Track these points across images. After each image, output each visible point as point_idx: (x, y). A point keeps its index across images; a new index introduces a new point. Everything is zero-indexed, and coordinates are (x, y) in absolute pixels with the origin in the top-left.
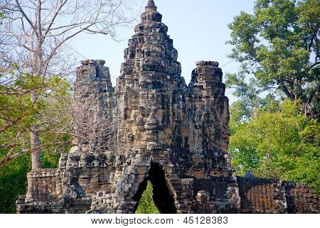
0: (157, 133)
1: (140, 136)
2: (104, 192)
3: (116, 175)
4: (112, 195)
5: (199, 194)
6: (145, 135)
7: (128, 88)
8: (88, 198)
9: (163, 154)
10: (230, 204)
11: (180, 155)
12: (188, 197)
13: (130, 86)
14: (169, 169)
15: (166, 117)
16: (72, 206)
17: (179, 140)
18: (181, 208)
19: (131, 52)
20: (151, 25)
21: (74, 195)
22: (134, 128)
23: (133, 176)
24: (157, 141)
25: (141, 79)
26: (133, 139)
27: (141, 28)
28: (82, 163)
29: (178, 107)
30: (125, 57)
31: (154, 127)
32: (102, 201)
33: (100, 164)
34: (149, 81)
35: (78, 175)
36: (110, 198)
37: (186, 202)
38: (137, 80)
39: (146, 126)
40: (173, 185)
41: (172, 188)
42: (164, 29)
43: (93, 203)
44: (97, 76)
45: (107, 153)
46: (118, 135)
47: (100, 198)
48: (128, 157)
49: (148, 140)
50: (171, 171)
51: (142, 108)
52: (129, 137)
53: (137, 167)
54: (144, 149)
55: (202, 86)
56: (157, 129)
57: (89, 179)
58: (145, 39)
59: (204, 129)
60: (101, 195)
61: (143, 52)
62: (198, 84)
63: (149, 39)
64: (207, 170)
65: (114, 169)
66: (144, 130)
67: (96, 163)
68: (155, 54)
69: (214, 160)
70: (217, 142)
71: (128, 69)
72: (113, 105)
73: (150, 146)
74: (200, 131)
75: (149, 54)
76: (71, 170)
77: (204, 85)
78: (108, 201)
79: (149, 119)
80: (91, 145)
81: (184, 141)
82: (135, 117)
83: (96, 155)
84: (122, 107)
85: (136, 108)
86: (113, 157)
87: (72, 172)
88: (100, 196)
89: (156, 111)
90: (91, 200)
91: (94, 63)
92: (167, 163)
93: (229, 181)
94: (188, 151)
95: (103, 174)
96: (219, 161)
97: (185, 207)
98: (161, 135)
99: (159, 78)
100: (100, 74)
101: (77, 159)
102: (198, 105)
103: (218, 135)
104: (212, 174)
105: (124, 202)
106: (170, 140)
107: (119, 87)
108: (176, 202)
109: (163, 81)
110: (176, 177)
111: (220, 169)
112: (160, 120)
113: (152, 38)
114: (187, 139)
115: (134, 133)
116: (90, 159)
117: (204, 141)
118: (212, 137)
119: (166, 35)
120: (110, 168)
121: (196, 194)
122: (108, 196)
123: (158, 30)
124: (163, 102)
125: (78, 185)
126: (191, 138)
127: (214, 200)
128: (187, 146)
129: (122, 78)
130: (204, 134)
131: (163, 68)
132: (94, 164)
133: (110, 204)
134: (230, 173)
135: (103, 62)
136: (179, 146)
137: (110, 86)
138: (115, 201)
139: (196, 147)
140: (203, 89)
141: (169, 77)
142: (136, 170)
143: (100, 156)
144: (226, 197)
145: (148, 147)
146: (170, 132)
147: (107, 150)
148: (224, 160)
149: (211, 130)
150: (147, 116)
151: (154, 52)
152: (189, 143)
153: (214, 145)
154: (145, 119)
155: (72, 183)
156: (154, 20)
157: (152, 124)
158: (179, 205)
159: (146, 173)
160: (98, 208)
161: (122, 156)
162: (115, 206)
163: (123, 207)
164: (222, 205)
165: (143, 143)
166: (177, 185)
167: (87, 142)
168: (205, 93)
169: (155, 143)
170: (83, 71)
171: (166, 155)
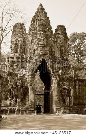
0: (44, 48)
1: (37, 50)
3: (28, 64)
4: (27, 70)
5: (60, 71)
6: (39, 49)
7: (33, 32)
8: (17, 73)
9: (46, 56)
10: (71, 76)
11: (52, 57)
12: (57, 71)
13: (33, 31)
14: (49, 62)
15: (47, 42)
16: (11, 75)
17: (51, 52)
18: (54, 76)
19: (34, 20)
20: (41, 11)
21: (12, 71)
22: (35, 47)
23: (35, 63)
24: (44, 51)
25: (38, 29)
26: (34, 50)
27: (37, 12)
28: (15, 60)
30: (31, 23)
31: (43, 45)
32: (23, 73)
33: (21, 60)
34: (41, 29)
35: (13, 64)
36: (26, 72)
38: (36, 29)
39: (40, 45)
41: (50, 68)
42: (46, 13)
43: (19, 74)
45: (25, 56)
46: (29, 50)
48: (33, 57)
49: (40, 51)
51: (39, 39)
55: (60, 34)
56: (44, 46)
57: (17, 65)
58: (39, 15)
59: (61, 49)
61: (38, 20)
62: (58, 33)
65: (27, 62)
66: (39, 47)
68: (43, 21)
69: (64, 60)
70: (65, 54)
71: (32, 25)
72: (27, 38)
73: (41, 53)
74: (59, 49)
75: (40, 20)
76: (11, 62)
78: (25, 73)
79: (41, 43)
80: (18, 53)
81: (53, 53)
82: (36, 42)
83: (20, 57)
84: (30, 39)
85: (36, 39)
86: (27, 58)
88: (22, 71)
89: (44, 40)
90: (18, 73)
91: (20, 24)
92: (48, 59)
93: (69, 68)
94: (55, 57)
95: (23, 64)
96: (66, 61)
97: (56, 75)
98: (45, 49)
100: (22, 28)
101: (13, 58)
102: (58, 40)
103: (65, 51)
104: (63, 65)
105: (32, 73)
106: (49, 52)
107: (29, 33)
108: (52, 74)
109: (46, 30)
110: (51, 64)
111: (66, 64)
112: (45, 43)
113: (42, 15)
114: (54, 52)
115: (35, 48)
116: (18, 58)
117: (61, 53)
118: (63, 52)
119: (46, 15)
120: (25, 62)
121: (59, 71)
122: (25, 71)
123: (44, 13)
124: (46, 37)
125: (13, 68)
126: (56, 52)
127: (65, 74)
128: (54, 55)
129: (30, 30)
130: (61, 51)
131: (46, 25)
132: (19, 60)
133: (26, 74)
134: (70, 65)
135: (23, 24)
136: (52, 54)
137: (26, 33)
138: (28, 73)
139: (58, 55)
140: (60, 35)
141: (48, 29)
142: (36, 61)
143: (22, 57)
144: (69, 73)
145: (40, 53)
146: (49, 48)
147: (24, 55)
148: (68, 60)
149: (63, 49)
150: (40, 41)
151: (42, 20)
152: (55, 53)
153: (64, 55)
154: (39, 43)
155: (11, 66)
156: (42, 10)
157: (42, 44)
158: (53, 75)
159: (40, 63)
160: (21, 76)
161: (30, 57)
162: (28, 75)
163: (31, 75)
164: (68, 76)
165: (38, 52)
166: (52, 68)
167: (17, 52)
168: (61, 36)
169: (43, 52)
170: (16, 27)
171: (48, 57)
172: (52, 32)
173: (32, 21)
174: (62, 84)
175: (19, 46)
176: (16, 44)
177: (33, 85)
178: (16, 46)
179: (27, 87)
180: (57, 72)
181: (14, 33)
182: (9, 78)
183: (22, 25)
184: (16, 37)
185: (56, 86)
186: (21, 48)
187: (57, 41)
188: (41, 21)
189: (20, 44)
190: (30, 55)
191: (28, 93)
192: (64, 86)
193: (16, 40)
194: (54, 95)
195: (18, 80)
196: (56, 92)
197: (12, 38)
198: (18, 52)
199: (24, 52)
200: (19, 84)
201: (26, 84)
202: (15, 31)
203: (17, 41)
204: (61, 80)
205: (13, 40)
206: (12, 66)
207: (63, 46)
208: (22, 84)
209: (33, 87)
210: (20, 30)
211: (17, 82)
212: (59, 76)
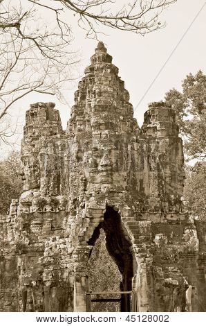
0: (112, 174)
1: (93, 180)
2: (57, 237)
3: (69, 220)
4: (66, 240)
5: (157, 237)
6: (99, 178)
7: (80, 130)
8: (41, 244)
9: (118, 196)
10: (188, 247)
11: (136, 198)
12: (147, 240)
13: (82, 128)
14: (125, 213)
15: (120, 157)
16: (24, 252)
17: (134, 182)
18: (139, 252)
19: (82, 94)
20: (101, 66)
21: (26, 241)
22: (87, 171)
23: (88, 219)
24: (111, 183)
25: (93, 120)
26: (85, 182)
27: (92, 69)
28: (34, 208)
29: (132, 148)
30: (76, 99)
31: (107, 168)
32: (56, 247)
33: (52, 209)
34: (101, 121)
35: (30, 221)
36: (64, 243)
37: (144, 245)
38: (89, 121)
39: (100, 168)
40: (130, 228)
41: (129, 231)
42: (115, 71)
43: (46, 249)
44: (47, 119)
45: (60, 198)
46: (70, 179)
47: (53, 244)
48: (82, 201)
49: (102, 182)
50: (127, 214)
51: (96, 149)
52: (82, 180)
53: (92, 210)
54: (98, 192)
55: (156, 127)
56: (111, 170)
57: (41, 224)
58: (96, 79)
59: (159, 170)
60: (54, 240)
61: (94, 93)
62: (151, 126)
63: (100, 80)
64: (164, 214)
65: (67, 214)
66: (98, 172)
67: (48, 208)
68: (107, 95)
69: (170, 203)
70: (173, 184)
72: (65, 147)
73: (104, 188)
74: (156, 173)
75: (100, 94)
76: (23, 215)
77: (158, 127)
78: (62, 246)
79: (102, 161)
80: (42, 190)
81: (139, 184)
82: (88, 158)
83: (48, 200)
84: (74, 149)
85: (88, 149)
86: (66, 202)
87: (23, 217)
89: (110, 151)
90: (43, 247)
91: (44, 106)
92: (123, 206)
93: (186, 224)
94: (144, 194)
95: (55, 219)
96: (175, 204)
97: (143, 250)
98: (116, 176)
99: (112, 119)
100: (50, 117)
101: (28, 204)
102: (153, 147)
103: (173, 177)
104: (169, 217)
105: (79, 247)
106: (125, 183)
107: (71, 130)
108: (134, 245)
109: (117, 121)
110: (133, 220)
111: (177, 213)
112: (114, 161)
113: (103, 78)
114: (141, 181)
115: (87, 175)
116: (41, 204)
117: (160, 183)
118: (167, 180)
119: (117, 76)
120: (63, 213)
121: (154, 237)
122: (61, 240)
123: (109, 70)
124: (118, 143)
125: (30, 232)
126: (146, 180)
127: (172, 243)
128: (142, 189)
129: (73, 121)
130: (160, 177)
131: (115, 108)
132: (46, 210)
133: (64, 249)
134: (187, 216)
135: (53, 105)
136: (134, 189)
137: (61, 130)
138: (69, 246)
139: (151, 190)
140: (157, 130)
141: (122, 118)
142: (91, 214)
143: (53, 201)
144: (184, 240)
145: (102, 190)
146: (125, 174)
147: (59, 194)
148: (180, 202)
149: (166, 172)
150: (101, 157)
151: (106, 92)
152: (145, 185)
153: (170, 188)
154: (98, 160)
155: (24, 228)
156: (104, 61)
157: (106, 165)
158: (137, 249)
159: (101, 217)
160: (52, 254)
161: (75, 200)
162: (70, 251)
163: (79, 252)
164: (180, 249)
165: (97, 185)
166: (134, 228)
167: (38, 187)
168: (159, 134)
169: (110, 186)
170: (32, 115)
171: (122, 198)
172: (134, 123)
173: (77, 94)
174: (162, 273)
175: (41, 170)
176: (35, 166)
177: (83, 279)
178: (34, 171)
179: (69, 284)
180: (150, 240)
181: (29, 134)
182: (19, 260)
183: (50, 110)
184: (34, 146)
185: (145, 279)
186: (49, 172)
187: (149, 149)
188: (102, 98)
189: (46, 164)
190: (75, 194)
191: (72, 299)
192: (167, 277)
193: (35, 154)
194: (139, 304)
195: (44, 265)
196: (144, 295)
197: (22, 146)
198: (42, 186)
199: (58, 187)
200: (47, 278)
201: (66, 274)
202: (31, 127)
203: (39, 157)
204: (159, 259)
205: (26, 153)
206: (26, 226)
207: (166, 164)
208: (55, 277)
209: (84, 284)
210: (46, 125)
211: (41, 273)
212: (153, 252)
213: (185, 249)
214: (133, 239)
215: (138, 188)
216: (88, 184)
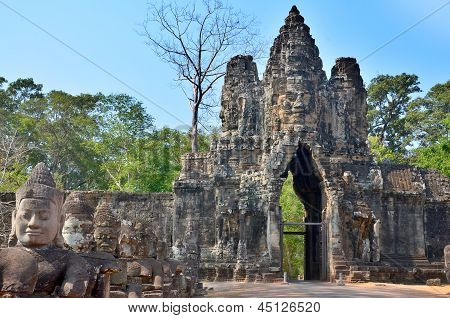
0: (304, 116)
1: (287, 121)
2: (253, 171)
3: (264, 157)
4: (261, 173)
5: (346, 174)
6: (292, 119)
7: (275, 78)
8: (237, 178)
9: (309, 135)
10: (373, 185)
11: (325, 139)
13: (277, 75)
14: (316, 151)
15: (312, 101)
16: (222, 184)
17: (323, 125)
18: (330, 185)
19: (277, 49)
20: (295, 24)
21: (224, 175)
22: (281, 113)
23: (282, 155)
24: (303, 124)
25: (287, 68)
26: (279, 123)
27: (286, 27)
28: (231, 146)
29: (322, 94)
30: (271, 54)
31: (300, 110)
32: (251, 179)
33: (248, 148)
34: (295, 70)
35: (228, 157)
36: (259, 176)
37: (335, 180)
38: (283, 70)
39: (293, 109)
40: (322, 163)
41: (320, 167)
42: (307, 29)
43: (242, 182)
44: (246, 69)
45: (255, 137)
46: (265, 121)
47: (249, 177)
48: (276, 140)
49: (295, 122)
50: (318, 152)
51: (290, 93)
52: (276, 121)
53: (284, 147)
54: (291, 131)
55: (343, 79)
56: (303, 112)
57: (238, 160)
58: (290, 35)
59: (346, 117)
60: (250, 173)
61: (289, 46)
62: (339, 77)
63: (294, 36)
64: (350, 155)
65: (261, 152)
66: (291, 113)
67: (245, 147)
68: (300, 48)
69: (356, 146)
70: (358, 129)
71: (274, 60)
72: (261, 93)
73: (297, 128)
74: (343, 118)
75: (294, 47)
76: (221, 152)
77: (345, 78)
78: (257, 179)
79: (297, 104)
80: (240, 130)
81: (327, 127)
82: (282, 101)
83: (245, 139)
84: (268, 93)
85: (283, 93)
86: (260, 142)
87: (222, 154)
89: (302, 95)
90: (240, 180)
91: (243, 58)
92: (314, 144)
93: (370, 165)
94: (332, 137)
95: (251, 156)
96: (360, 147)
97: (334, 184)
98: (307, 118)
99: (304, 68)
100: (249, 68)
101: (228, 142)
102: (340, 94)
103: (358, 122)
104: (354, 158)
105: (273, 179)
106: (316, 125)
107: (266, 79)
108: (325, 180)
109: (309, 70)
110: (323, 156)
111: (362, 154)
112: (306, 104)
113: (297, 34)
114: (330, 125)
115: (281, 117)
116: (239, 142)
117: (346, 128)
118: (353, 125)
119: (309, 34)
120: (258, 151)
121: (343, 173)
122: (256, 173)
123: (302, 28)
124: (309, 87)
125: (228, 166)
126: (333, 125)
127: (358, 181)
128: (330, 132)
129: (268, 71)
130: (346, 122)
131: (307, 60)
132: (242, 147)
133: (259, 181)
134: (371, 158)
135: (251, 58)
136: (323, 131)
137: (257, 79)
138: (264, 179)
139: (339, 133)
140: (344, 82)
141: (313, 68)
142: (284, 150)
143: (249, 140)
144: (369, 179)
145: (295, 129)
146: (316, 117)
147: (254, 134)
148: (365, 145)
149: (353, 117)
150: (294, 100)
151: (299, 45)
152: (333, 129)
153: (355, 132)
154: (292, 103)
155: (222, 163)
156: (298, 21)
157: (299, 107)
158: (328, 183)
159: (294, 153)
160: (247, 186)
161: (269, 139)
162: (264, 183)
163: (273, 184)
164: (365, 186)
165: (290, 125)
166: (325, 164)
167: (236, 128)
168: (346, 84)
169: (302, 126)
170: (233, 65)
171: (313, 137)
172: (323, 74)
173: (272, 50)
174: (351, 207)
175: (240, 112)
176: (234, 109)
177: (277, 208)
178: (233, 113)
179: (263, 213)
180: (339, 175)
181: (229, 82)
182: (217, 191)
183: (248, 62)
184: (233, 91)
185: (336, 211)
186: (246, 117)
187: (337, 97)
188: (297, 49)
189: (243, 107)
190: (269, 134)
191: (265, 227)
192: (357, 210)
193: (234, 99)
194: (331, 234)
195: (240, 195)
196: (335, 226)
197: (223, 92)
198: (240, 126)
199: (254, 128)
200: (242, 207)
201: (259, 205)
202: (231, 76)
203: (237, 101)
204: (348, 196)
205: (226, 98)
206: (224, 161)
207: (353, 110)
208: (250, 206)
209: (277, 213)
210: (245, 74)
211: (237, 202)
212: (343, 186)
213: (370, 187)
214: (324, 174)
215: (327, 131)
216: (282, 125)
